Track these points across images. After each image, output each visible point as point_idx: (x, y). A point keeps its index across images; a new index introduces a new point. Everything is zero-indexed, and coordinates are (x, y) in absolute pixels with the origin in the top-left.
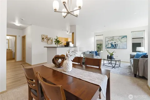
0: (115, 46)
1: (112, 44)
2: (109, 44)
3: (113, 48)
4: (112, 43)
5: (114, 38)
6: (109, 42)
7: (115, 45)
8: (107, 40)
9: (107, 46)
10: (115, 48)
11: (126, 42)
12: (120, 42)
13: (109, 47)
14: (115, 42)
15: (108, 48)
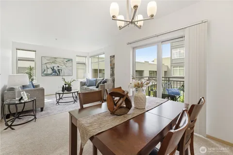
0: (57, 72)
1: (53, 69)
2: (47, 68)
3: (55, 75)
4: (53, 67)
5: (58, 60)
6: (49, 66)
7: (58, 70)
8: (45, 61)
9: (45, 73)
10: (58, 75)
11: (71, 68)
12: (64, 67)
13: (49, 73)
14: (58, 67)
15: (47, 75)
